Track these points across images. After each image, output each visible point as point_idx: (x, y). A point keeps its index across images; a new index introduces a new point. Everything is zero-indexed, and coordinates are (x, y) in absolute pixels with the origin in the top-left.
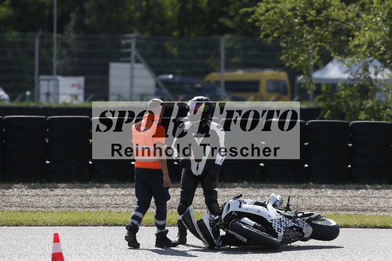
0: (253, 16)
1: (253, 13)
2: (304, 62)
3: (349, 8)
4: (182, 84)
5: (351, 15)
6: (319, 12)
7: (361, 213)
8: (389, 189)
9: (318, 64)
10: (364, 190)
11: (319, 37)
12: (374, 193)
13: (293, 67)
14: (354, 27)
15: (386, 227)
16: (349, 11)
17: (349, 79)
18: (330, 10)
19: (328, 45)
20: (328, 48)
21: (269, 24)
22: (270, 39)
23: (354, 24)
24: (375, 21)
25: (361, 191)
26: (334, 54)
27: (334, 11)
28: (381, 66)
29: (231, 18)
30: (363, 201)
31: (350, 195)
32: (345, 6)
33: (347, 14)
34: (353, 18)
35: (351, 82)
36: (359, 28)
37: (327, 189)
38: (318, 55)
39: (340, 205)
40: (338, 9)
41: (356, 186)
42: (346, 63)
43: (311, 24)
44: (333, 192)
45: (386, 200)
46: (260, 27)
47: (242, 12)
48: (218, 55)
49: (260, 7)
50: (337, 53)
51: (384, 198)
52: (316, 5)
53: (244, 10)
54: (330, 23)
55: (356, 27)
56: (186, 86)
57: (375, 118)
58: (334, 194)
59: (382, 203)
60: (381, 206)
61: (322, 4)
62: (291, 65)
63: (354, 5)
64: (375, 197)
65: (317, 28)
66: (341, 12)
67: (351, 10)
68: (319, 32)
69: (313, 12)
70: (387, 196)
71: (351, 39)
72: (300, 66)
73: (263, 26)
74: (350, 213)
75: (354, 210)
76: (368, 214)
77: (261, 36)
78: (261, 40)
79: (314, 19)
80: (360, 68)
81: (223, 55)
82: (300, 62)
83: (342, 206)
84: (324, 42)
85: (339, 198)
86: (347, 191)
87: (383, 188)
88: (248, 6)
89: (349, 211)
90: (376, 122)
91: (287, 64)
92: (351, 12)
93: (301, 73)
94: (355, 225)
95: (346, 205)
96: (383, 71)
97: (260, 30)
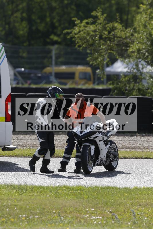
0: (71, 35)
1: (71, 33)
2: (100, 62)
3: (127, 30)
4: (30, 74)
5: (128, 35)
6: (109, 32)
7: (133, 150)
8: (150, 136)
9: (108, 64)
10: (135, 137)
11: (110, 47)
12: (141, 138)
13: (94, 65)
14: (130, 41)
15: (147, 158)
16: (127, 32)
17: (127, 72)
18: (116, 31)
19: (115, 52)
20: (115, 54)
21: (80, 39)
22: (81, 48)
23: (130, 40)
24: (142, 38)
25: (134, 137)
26: (119, 57)
27: (118, 32)
28: (145, 65)
29: (59, 36)
30: (134, 143)
31: (127, 139)
32: (124, 29)
33: (126, 34)
34: (129, 36)
35: (129, 74)
36: (133, 42)
37: (114, 136)
38: (108, 58)
39: (122, 145)
40: (121, 31)
41: (131, 134)
42: (126, 62)
43: (105, 39)
44: (117, 138)
45: (148, 143)
46: (75, 41)
47: (65, 32)
48: (51, 57)
49: (75, 29)
50: (120, 57)
51: (147, 141)
52: (108, 28)
53: (66, 31)
54: (116, 39)
55: (132, 41)
56: (32, 75)
57: (142, 95)
58: (118, 139)
59: (145, 145)
60: (145, 146)
61: (111, 28)
62: (93, 64)
63: (130, 29)
64: (142, 141)
65: (108, 42)
66: (123, 33)
67: (129, 32)
68: (109, 44)
69: (106, 33)
70: (149, 140)
71: (128, 48)
72: (98, 64)
73: (77, 41)
74: (127, 150)
75: (129, 148)
76: (138, 151)
77: (76, 47)
78: (76, 48)
79: (107, 36)
80: (133, 65)
81: (54, 58)
82: (98, 62)
83: (123, 146)
84: (113, 50)
85: (121, 141)
86: (125, 137)
87: (146, 136)
88: (68, 29)
89: (126, 149)
90: (143, 97)
91: (91, 63)
92: (128, 33)
93: (98, 68)
94: (130, 157)
95: (125, 146)
96: (146, 67)
97: (75, 43)
